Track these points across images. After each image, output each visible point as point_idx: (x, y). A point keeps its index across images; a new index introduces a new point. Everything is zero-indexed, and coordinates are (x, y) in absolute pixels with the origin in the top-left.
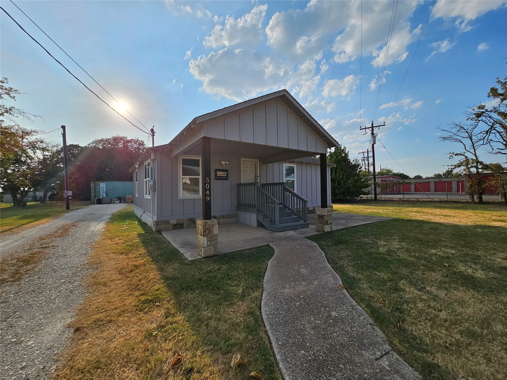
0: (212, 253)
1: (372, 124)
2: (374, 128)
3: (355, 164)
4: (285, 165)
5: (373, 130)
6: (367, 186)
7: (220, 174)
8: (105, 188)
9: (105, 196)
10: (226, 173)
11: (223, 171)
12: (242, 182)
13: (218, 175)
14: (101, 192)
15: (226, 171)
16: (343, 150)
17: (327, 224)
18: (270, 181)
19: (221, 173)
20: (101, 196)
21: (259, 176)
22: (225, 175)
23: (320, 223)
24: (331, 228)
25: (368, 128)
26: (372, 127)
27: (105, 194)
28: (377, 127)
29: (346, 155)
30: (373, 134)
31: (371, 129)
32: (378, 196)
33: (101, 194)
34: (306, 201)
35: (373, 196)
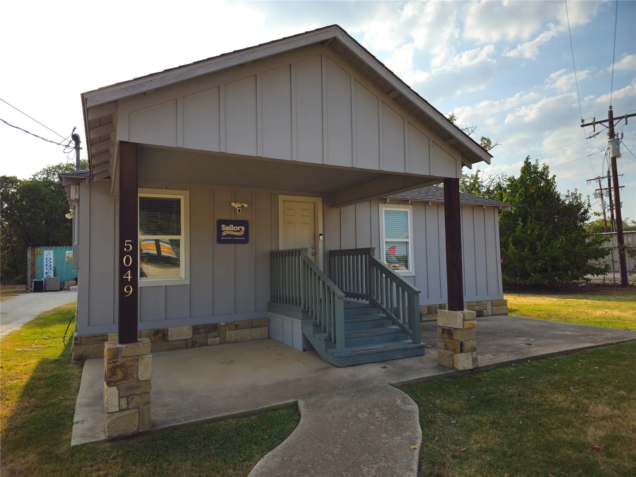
0: (132, 427)
1: (611, 113)
2: (615, 122)
3: (570, 204)
4: (384, 209)
5: (612, 126)
6: (603, 253)
7: (228, 230)
8: (52, 260)
9: (52, 275)
10: (243, 228)
11: (236, 223)
12: (282, 247)
13: (224, 234)
14: (45, 267)
15: (245, 223)
16: (542, 173)
17: (462, 351)
18: (348, 245)
19: (232, 227)
20: (45, 276)
21: (321, 235)
22: (242, 233)
23: (446, 347)
24: (475, 360)
25: (600, 122)
26: (611, 120)
27: (52, 272)
28: (621, 118)
29: (550, 184)
30: (612, 134)
31: (607, 124)
32: (629, 277)
33: (45, 271)
34: (417, 293)
35: (618, 276)
